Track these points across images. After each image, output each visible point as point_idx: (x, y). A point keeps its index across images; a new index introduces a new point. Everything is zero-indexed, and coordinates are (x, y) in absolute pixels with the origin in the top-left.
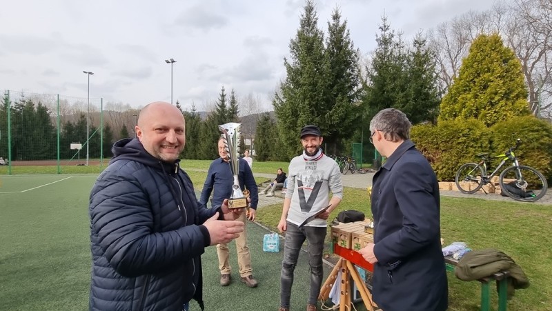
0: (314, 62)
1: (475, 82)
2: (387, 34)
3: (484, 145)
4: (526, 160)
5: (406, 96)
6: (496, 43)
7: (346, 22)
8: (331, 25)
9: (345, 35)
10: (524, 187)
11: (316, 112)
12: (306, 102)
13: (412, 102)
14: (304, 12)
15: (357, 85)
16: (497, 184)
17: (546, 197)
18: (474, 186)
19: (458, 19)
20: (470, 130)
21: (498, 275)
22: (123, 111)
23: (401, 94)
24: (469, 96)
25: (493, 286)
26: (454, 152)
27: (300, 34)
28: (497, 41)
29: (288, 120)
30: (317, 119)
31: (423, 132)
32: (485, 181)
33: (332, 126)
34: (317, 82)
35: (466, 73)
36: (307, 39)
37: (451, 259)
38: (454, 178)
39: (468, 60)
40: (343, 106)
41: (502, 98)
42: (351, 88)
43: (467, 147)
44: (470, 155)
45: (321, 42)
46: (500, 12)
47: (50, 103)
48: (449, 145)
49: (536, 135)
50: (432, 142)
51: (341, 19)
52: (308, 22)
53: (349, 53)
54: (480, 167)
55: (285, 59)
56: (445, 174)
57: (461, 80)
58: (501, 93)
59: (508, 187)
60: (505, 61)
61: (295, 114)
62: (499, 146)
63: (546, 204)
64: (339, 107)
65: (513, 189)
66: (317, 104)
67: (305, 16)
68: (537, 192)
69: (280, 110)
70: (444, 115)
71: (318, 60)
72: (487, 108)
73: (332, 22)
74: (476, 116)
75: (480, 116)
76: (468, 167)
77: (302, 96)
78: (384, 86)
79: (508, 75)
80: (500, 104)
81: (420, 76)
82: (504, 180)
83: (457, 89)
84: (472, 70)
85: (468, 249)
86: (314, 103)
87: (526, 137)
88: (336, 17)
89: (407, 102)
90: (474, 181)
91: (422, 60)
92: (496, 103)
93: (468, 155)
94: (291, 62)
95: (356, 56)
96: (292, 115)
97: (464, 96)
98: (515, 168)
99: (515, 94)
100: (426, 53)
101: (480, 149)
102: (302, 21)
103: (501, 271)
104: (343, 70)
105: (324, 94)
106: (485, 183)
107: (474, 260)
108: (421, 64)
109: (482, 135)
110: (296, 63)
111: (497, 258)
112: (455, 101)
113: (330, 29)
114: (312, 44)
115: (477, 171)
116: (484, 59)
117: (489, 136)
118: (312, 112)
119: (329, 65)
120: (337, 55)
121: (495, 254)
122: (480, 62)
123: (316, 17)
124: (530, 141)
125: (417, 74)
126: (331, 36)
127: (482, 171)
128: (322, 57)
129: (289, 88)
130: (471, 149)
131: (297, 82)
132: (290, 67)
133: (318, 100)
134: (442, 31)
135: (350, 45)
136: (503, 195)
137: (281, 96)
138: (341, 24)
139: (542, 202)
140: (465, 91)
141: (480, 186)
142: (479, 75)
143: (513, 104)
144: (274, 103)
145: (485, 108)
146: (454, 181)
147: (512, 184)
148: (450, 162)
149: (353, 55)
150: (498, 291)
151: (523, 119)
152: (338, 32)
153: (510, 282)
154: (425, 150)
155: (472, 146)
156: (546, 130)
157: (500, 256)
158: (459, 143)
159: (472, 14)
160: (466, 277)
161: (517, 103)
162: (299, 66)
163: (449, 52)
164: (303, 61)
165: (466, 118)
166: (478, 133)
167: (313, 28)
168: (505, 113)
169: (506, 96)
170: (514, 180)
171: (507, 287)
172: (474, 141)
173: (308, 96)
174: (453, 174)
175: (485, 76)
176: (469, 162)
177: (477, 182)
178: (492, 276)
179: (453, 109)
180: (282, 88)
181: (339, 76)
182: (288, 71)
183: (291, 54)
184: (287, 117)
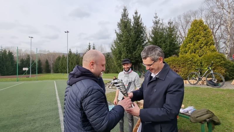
0: (128, 32)
1: (193, 39)
2: (157, 20)
3: (198, 65)
4: (215, 70)
5: (166, 45)
6: (201, 23)
7: (140, 15)
8: (134, 16)
9: (140, 20)
10: (215, 82)
11: (129, 52)
12: (125, 48)
13: (168, 47)
14: (123, 11)
15: (146, 41)
16: (204, 81)
17: (224, 85)
18: (195, 82)
19: (186, 13)
20: (193, 58)
21: (207, 120)
22: (46, 53)
23: (164, 44)
24: (192, 44)
25: (206, 124)
26: (187, 68)
27: (121, 20)
28: (201, 22)
29: (117, 56)
30: (130, 55)
31: (173, 60)
32: (200, 79)
33: (136, 58)
34: (129, 40)
35: (190, 35)
36: (124, 22)
37: (188, 114)
38: (187, 78)
39: (190, 30)
40: (140, 49)
41: (205, 45)
42: (143, 42)
43: (192, 66)
44: (193, 69)
45: (130, 23)
46: (202, 10)
47: (14, 51)
48: (184, 65)
49: (219, 60)
50: (178, 64)
51: (138, 14)
52: (125, 15)
53: (142, 28)
54: (197, 74)
55: (115, 30)
56: (183, 77)
57: (188, 38)
58: (204, 43)
59: (209, 82)
60: (205, 30)
61: (120, 53)
62: (205, 65)
63: (225, 88)
64: (138, 50)
65: (211, 83)
66: (129, 49)
67: (123, 13)
68: (221, 84)
69: (114, 52)
70: (182, 53)
71: (129, 31)
72: (199, 49)
73: (135, 15)
74: (195, 53)
75: (196, 53)
76: (193, 74)
77: (123, 46)
78: (157, 41)
79: (206, 36)
80: (204, 47)
81: (171, 37)
82: (207, 79)
83: (186, 42)
84: (192, 34)
85: (195, 109)
86: (128, 48)
87: (215, 61)
88: (136, 13)
89: (166, 47)
90: (195, 79)
91: (172, 30)
92: (202, 47)
93: (192, 69)
94: (118, 31)
95: (145, 29)
96: (119, 53)
97: (189, 44)
98: (212, 74)
99: (210, 43)
100: (173, 27)
101: (197, 66)
102: (122, 15)
103: (208, 118)
104: (140, 35)
105: (132, 45)
106: (200, 80)
107: (197, 114)
108: (171, 32)
109: (197, 60)
110: (120, 32)
111: (207, 113)
112: (186, 47)
113: (134, 18)
114: (127, 24)
115: (196, 75)
116: (197, 29)
117: (200, 61)
118: (127, 52)
119: (134, 32)
120: (137, 28)
121: (206, 111)
122: (195, 31)
123: (128, 13)
124: (217, 62)
125: (170, 36)
126: (134, 21)
127: (198, 75)
128: (131, 29)
129: (118, 43)
130: (193, 66)
131: (121, 40)
132: (118, 34)
133: (130, 47)
134: (179, 18)
135: (142, 24)
136: (207, 85)
137: (114, 46)
138: (138, 16)
139: (223, 87)
140: (190, 42)
141: (198, 82)
142: (195, 36)
143: (209, 47)
144: (111, 49)
145: (198, 49)
146: (187, 80)
147: (211, 80)
148: (185, 72)
149: (144, 28)
150: (208, 127)
151: (214, 53)
152: (137, 19)
153: (213, 122)
154: (175, 67)
155: (194, 65)
156: (223, 58)
157: (208, 112)
158: (188, 64)
159: (191, 11)
160: (194, 121)
161: (211, 47)
162: (121, 33)
163: (182, 26)
164: (123, 31)
165: (191, 53)
166: (196, 59)
167: (127, 18)
168: (206, 51)
169: (206, 44)
170: (211, 79)
171: (211, 125)
172: (194, 63)
173: (126, 46)
174: (186, 77)
175: (197, 36)
176: (193, 72)
177: (196, 80)
178: (205, 121)
179: (185, 50)
180: (114, 42)
181: (138, 37)
182: (117, 35)
183: (118, 28)
184: (117, 55)
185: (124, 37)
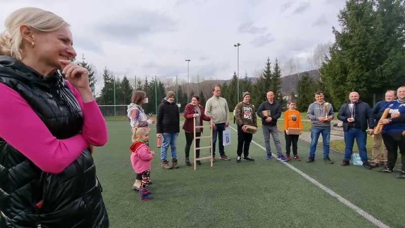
11: (365, 68)
12: (356, 60)
27: (349, 4)
29: (338, 77)
30: (367, 74)
33: (383, 78)
34: (368, 41)
36: (357, 7)
45: (371, 7)
55: (333, 28)
61: (344, 71)
66: (366, 60)
69: (327, 69)
77: (351, 56)
86: (364, 60)
96: (341, 72)
104: (394, 27)
105: (374, 52)
110: (345, 29)
114: (362, 10)
118: (362, 68)
120: (389, 13)
129: (337, 51)
131: (346, 44)
132: (339, 34)
162: (347, 31)
164: (352, 27)
173: (358, 55)
180: (330, 52)
181: (390, 32)
182: (336, 37)
183: (340, 22)
184: (336, 75)
185: (355, 38)
